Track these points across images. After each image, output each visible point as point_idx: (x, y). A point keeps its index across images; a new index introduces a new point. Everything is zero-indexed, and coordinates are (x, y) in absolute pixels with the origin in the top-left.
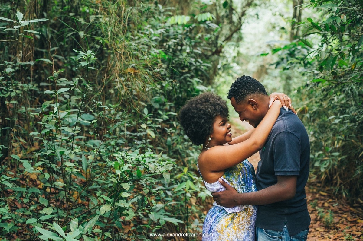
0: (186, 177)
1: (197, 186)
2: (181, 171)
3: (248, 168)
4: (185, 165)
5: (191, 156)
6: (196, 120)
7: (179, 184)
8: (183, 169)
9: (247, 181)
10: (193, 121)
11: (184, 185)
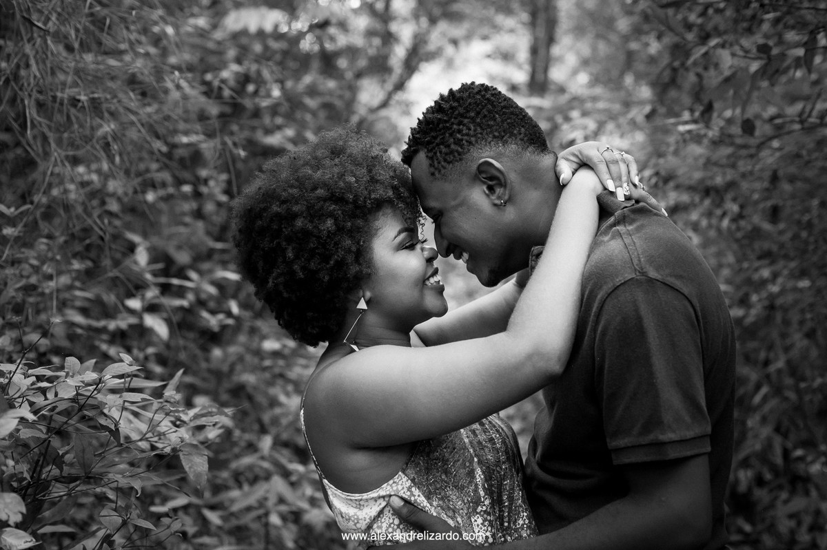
0: (266, 465)
1: (299, 493)
2: (252, 447)
3: (504, 442)
4: (263, 430)
5: (280, 404)
6: (299, 223)
7: (246, 487)
8: (259, 439)
9: (500, 496)
10: (286, 232)
11: (260, 490)
